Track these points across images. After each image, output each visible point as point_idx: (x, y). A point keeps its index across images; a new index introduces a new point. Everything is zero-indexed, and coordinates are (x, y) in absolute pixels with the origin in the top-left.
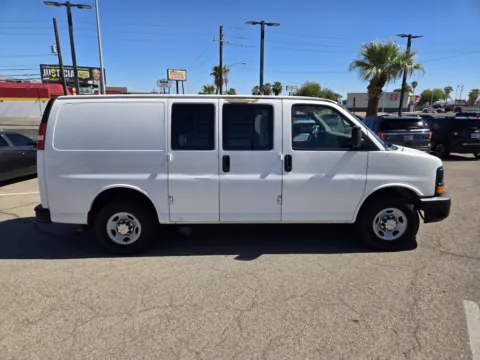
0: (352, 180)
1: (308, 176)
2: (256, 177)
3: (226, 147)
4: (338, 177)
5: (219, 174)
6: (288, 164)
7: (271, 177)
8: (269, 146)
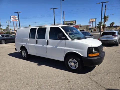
0: (61, 49)
1: (51, 46)
2: (42, 45)
3: (37, 38)
4: (58, 47)
5: (36, 44)
6: (48, 43)
7: (44, 46)
8: (44, 38)
